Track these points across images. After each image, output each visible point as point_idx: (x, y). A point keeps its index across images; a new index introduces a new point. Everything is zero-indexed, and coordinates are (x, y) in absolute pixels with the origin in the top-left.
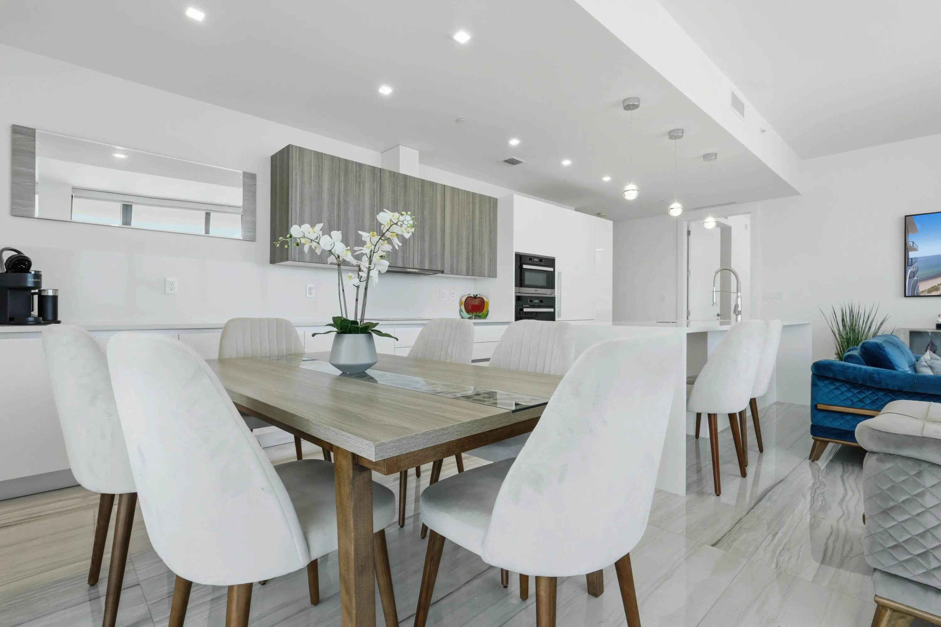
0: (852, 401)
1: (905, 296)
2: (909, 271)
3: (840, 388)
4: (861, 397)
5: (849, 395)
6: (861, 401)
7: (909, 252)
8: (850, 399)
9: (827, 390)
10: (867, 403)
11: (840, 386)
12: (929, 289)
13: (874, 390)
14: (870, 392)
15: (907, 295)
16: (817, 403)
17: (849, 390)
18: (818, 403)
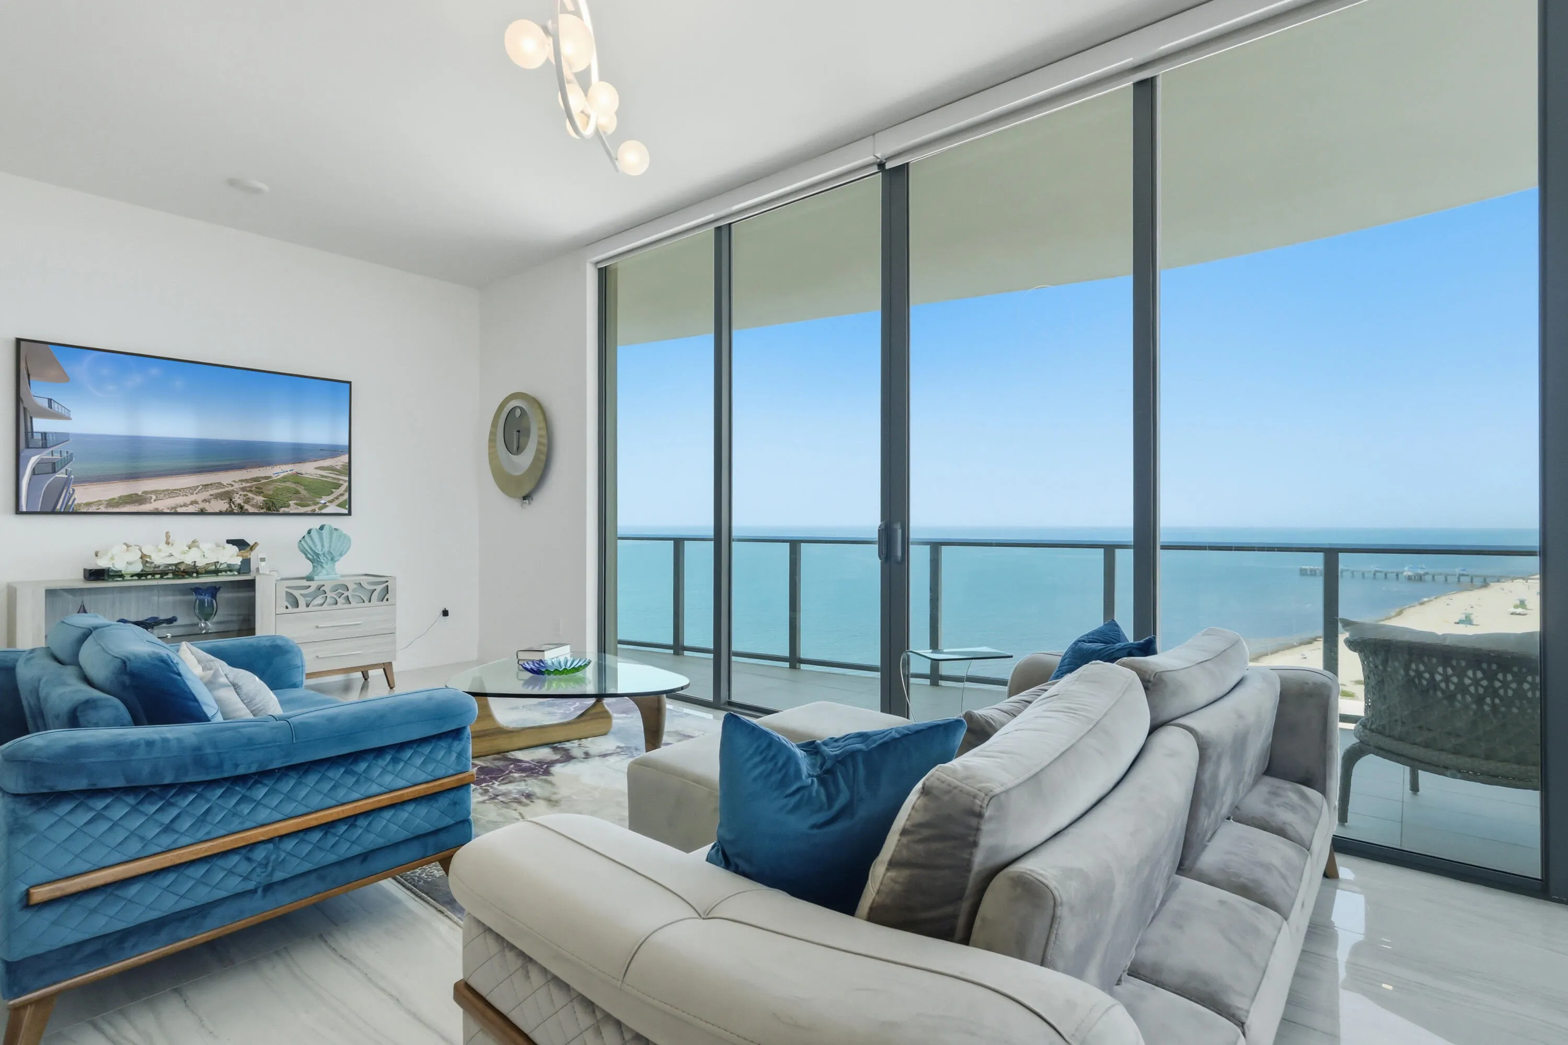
0: (142, 838)
1: (18, 511)
2: (33, 460)
3: (106, 813)
4: (166, 818)
5: (136, 822)
6: (168, 829)
7: (34, 420)
8: (138, 836)
9: (64, 832)
10: (182, 831)
11: (106, 807)
12: (114, 499)
13: (199, 790)
14: (191, 797)
15: (24, 509)
16: (26, 887)
17: (134, 809)
18: (31, 887)
